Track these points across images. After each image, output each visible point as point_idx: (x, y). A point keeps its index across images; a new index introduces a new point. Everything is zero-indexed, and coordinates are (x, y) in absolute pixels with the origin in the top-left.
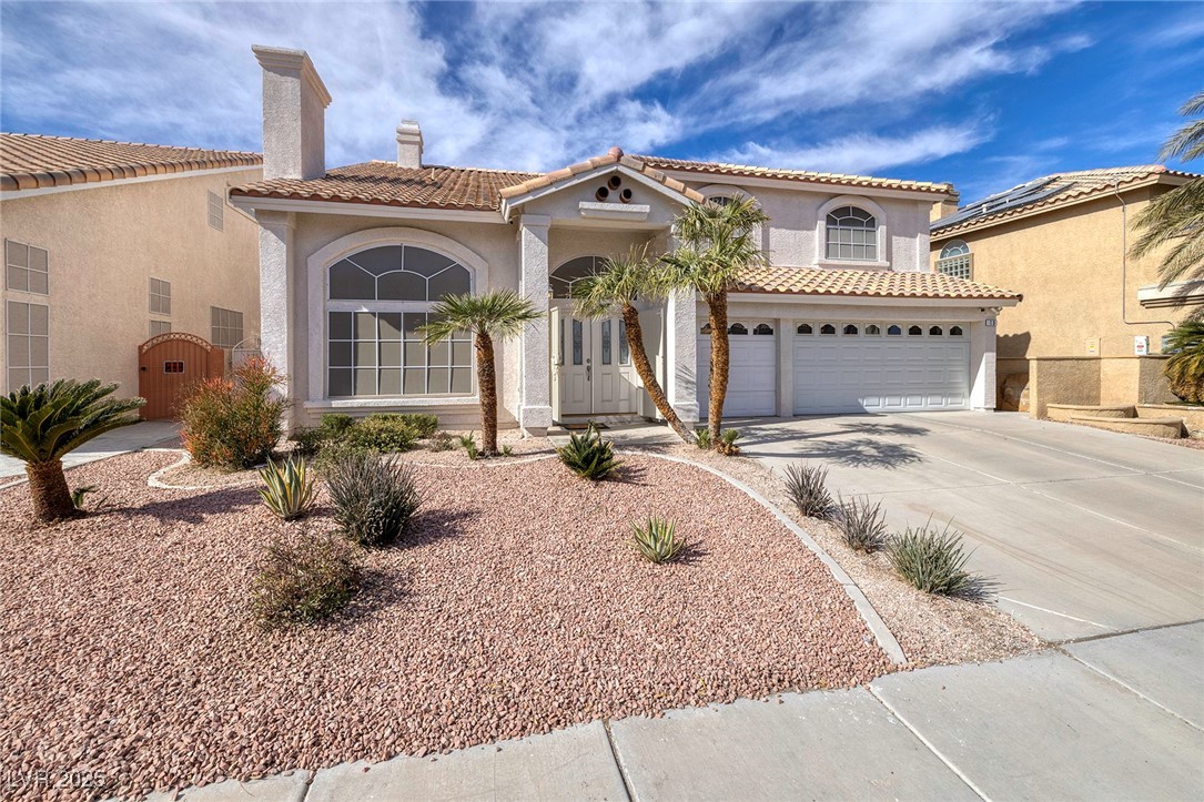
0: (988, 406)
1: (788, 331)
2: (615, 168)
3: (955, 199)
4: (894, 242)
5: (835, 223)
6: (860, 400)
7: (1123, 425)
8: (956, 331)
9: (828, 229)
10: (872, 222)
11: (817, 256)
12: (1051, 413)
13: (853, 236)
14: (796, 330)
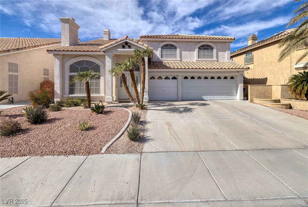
0: (241, 99)
1: (180, 78)
2: (125, 41)
3: (256, 39)
4: (219, 53)
5: (201, 49)
6: (202, 97)
7: (269, 105)
8: (232, 78)
9: (199, 51)
10: (212, 48)
11: (195, 58)
12: (254, 101)
13: (206, 52)
14: (183, 78)
